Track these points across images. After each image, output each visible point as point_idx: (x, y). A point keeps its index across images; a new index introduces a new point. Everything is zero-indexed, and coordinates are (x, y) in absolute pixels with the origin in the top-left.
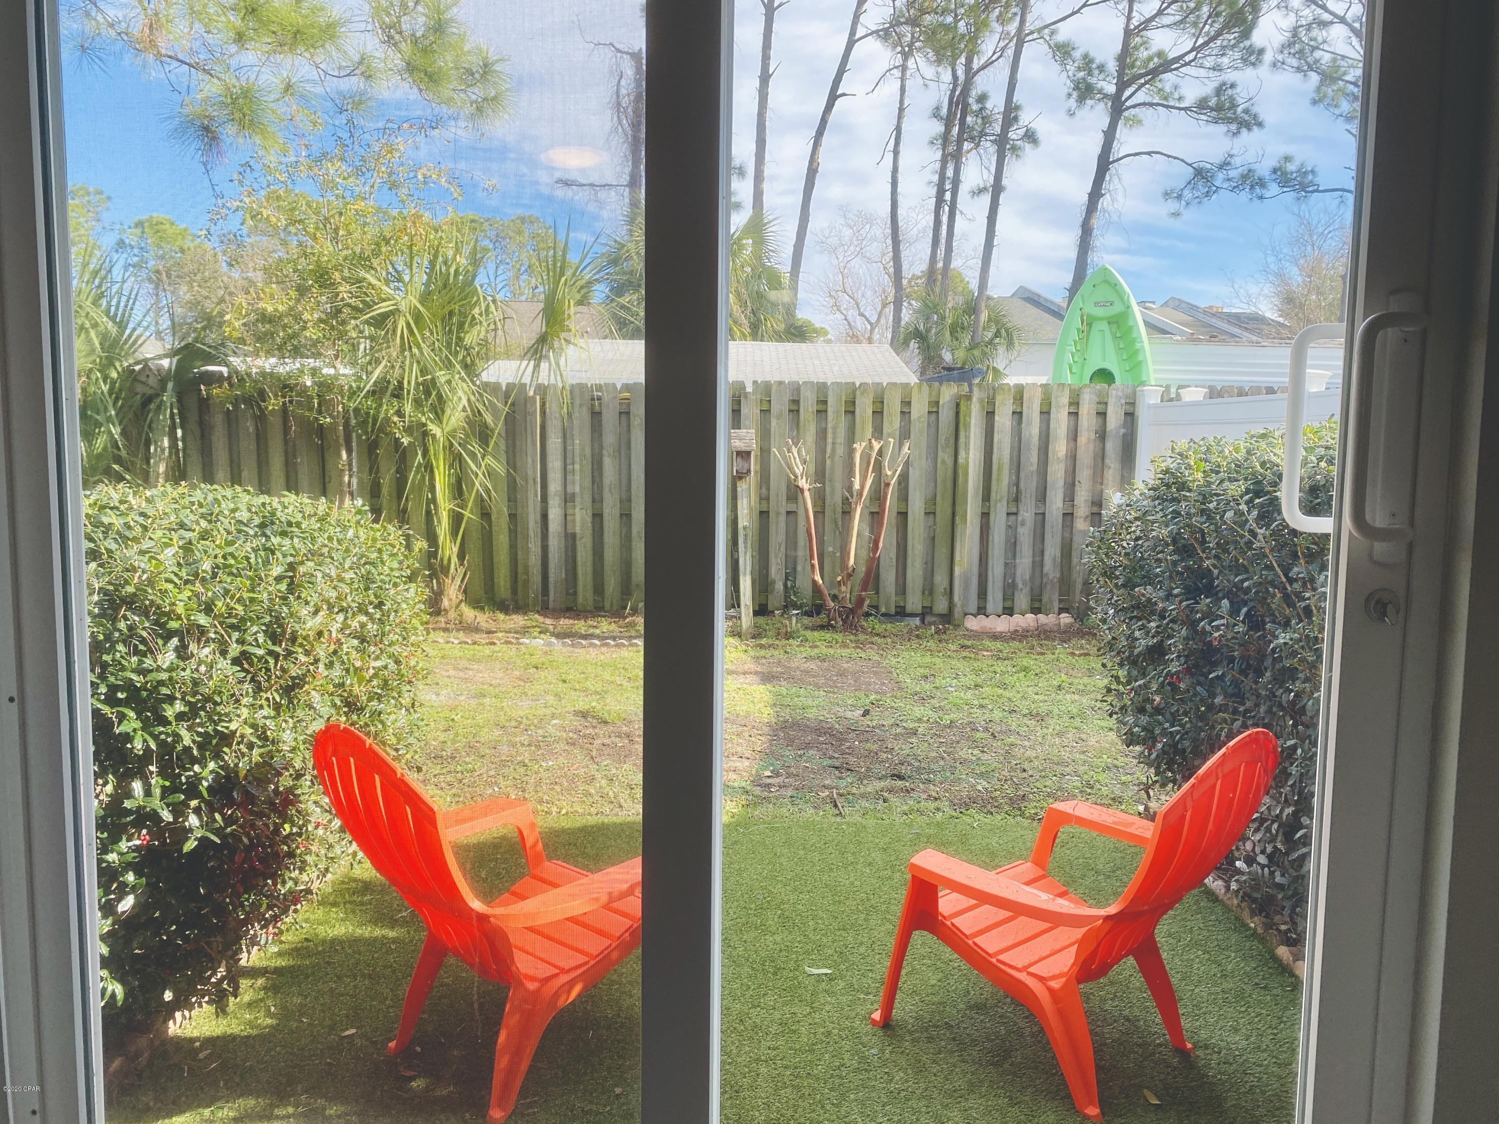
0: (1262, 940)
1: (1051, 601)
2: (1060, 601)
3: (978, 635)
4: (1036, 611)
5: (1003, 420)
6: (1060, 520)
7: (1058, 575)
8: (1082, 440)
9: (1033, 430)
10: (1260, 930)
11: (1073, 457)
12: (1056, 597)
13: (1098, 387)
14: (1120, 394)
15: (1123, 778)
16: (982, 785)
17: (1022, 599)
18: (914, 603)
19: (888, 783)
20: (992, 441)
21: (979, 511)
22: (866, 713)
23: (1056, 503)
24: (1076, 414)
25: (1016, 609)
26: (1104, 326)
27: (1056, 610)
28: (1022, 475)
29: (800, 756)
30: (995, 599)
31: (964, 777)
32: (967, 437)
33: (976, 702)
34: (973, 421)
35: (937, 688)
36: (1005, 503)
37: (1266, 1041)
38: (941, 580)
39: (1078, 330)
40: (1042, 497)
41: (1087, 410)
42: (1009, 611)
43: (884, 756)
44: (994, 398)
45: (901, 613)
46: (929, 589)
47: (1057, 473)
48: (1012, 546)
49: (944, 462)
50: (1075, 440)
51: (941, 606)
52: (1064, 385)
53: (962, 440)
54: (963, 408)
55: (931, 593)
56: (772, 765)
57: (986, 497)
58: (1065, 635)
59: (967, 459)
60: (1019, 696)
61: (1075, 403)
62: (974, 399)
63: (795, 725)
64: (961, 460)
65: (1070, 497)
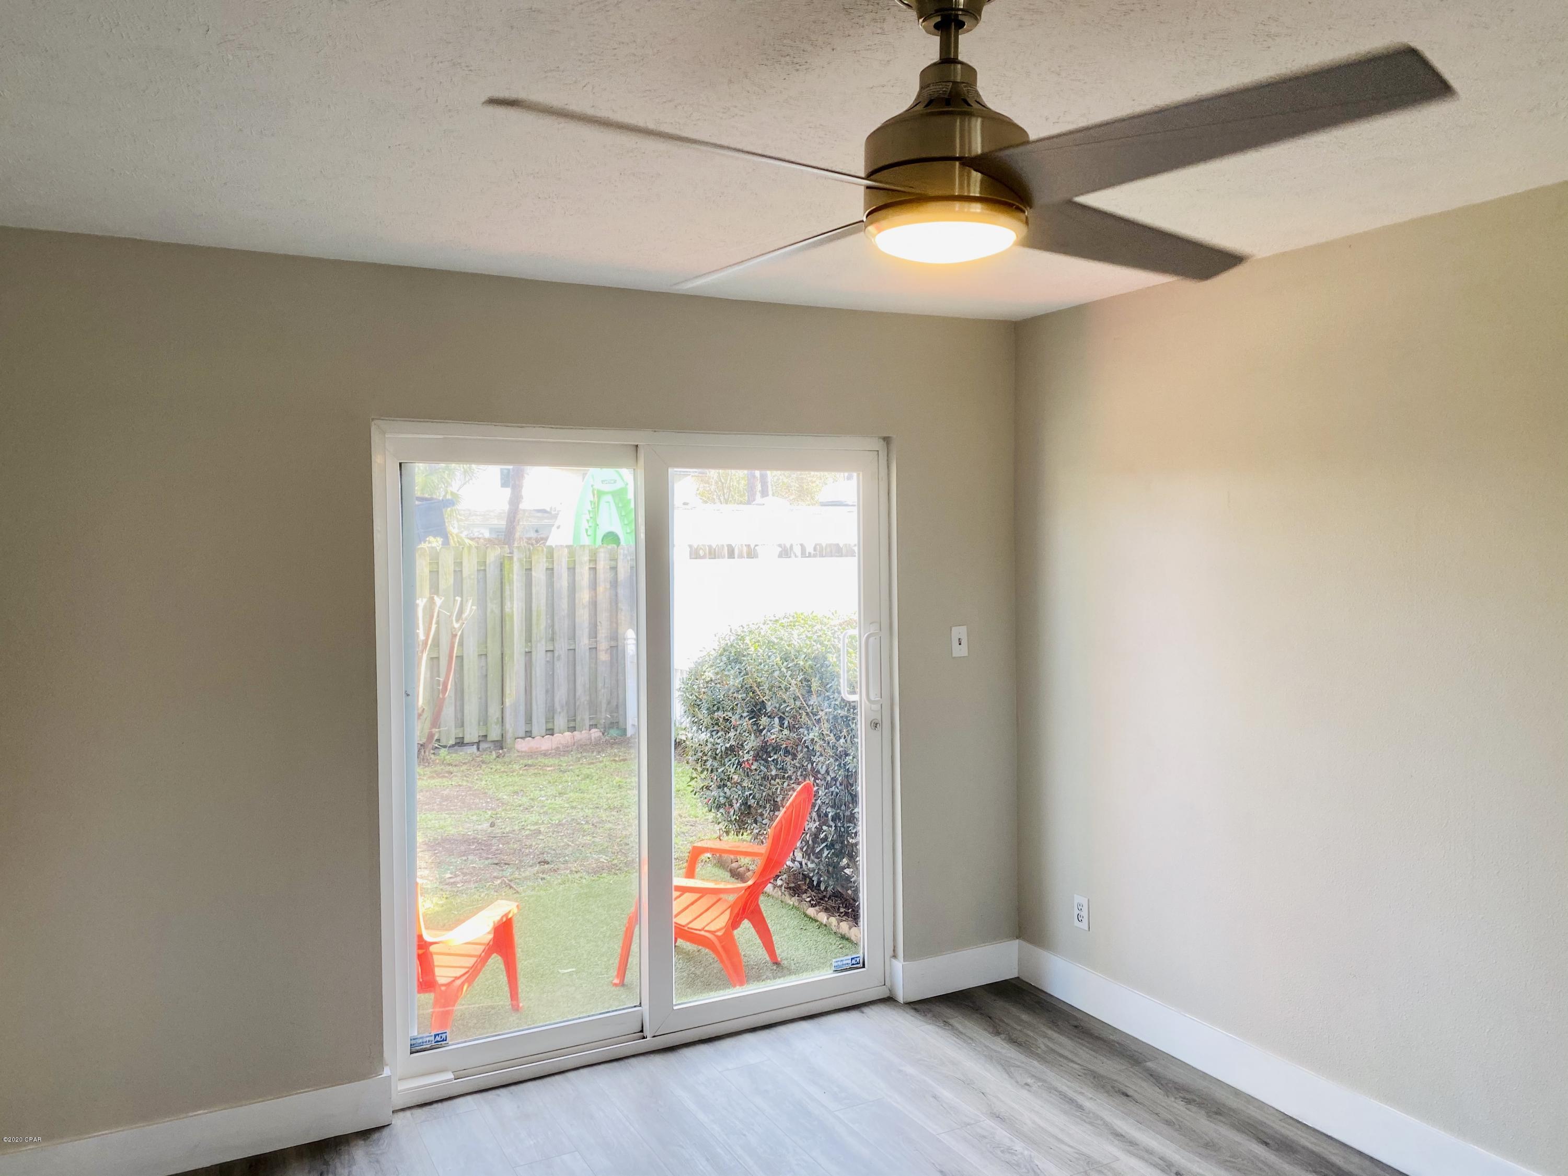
0: (797, 909)
1: (583, 720)
2: (590, 719)
3: (532, 754)
4: (573, 729)
5: (539, 574)
6: (587, 654)
7: (588, 698)
8: (600, 589)
9: (563, 582)
10: (796, 904)
11: (594, 604)
12: (587, 717)
13: (609, 547)
14: (626, 552)
15: (691, 839)
16: (603, 858)
17: (561, 721)
18: (471, 734)
19: (537, 868)
20: (531, 594)
21: (523, 650)
22: (492, 825)
23: (584, 641)
24: (595, 569)
25: (556, 730)
26: (609, 498)
27: (588, 728)
28: (556, 619)
29: (465, 860)
30: (538, 726)
31: (589, 855)
32: (511, 591)
33: (566, 805)
34: (515, 577)
35: (532, 799)
36: (543, 642)
37: (813, 951)
38: (494, 711)
39: (591, 502)
40: (573, 637)
41: (603, 565)
42: (551, 732)
43: (527, 851)
44: (530, 557)
45: (460, 743)
46: (484, 720)
47: (583, 616)
48: (551, 676)
49: (492, 611)
50: (595, 589)
51: (494, 735)
52: (584, 546)
53: (507, 593)
54: (507, 566)
55: (486, 723)
56: (449, 869)
57: (529, 639)
58: (597, 746)
59: (512, 608)
60: (595, 796)
61: (594, 560)
62: (515, 559)
63: (445, 840)
64: (507, 609)
65: (594, 634)
